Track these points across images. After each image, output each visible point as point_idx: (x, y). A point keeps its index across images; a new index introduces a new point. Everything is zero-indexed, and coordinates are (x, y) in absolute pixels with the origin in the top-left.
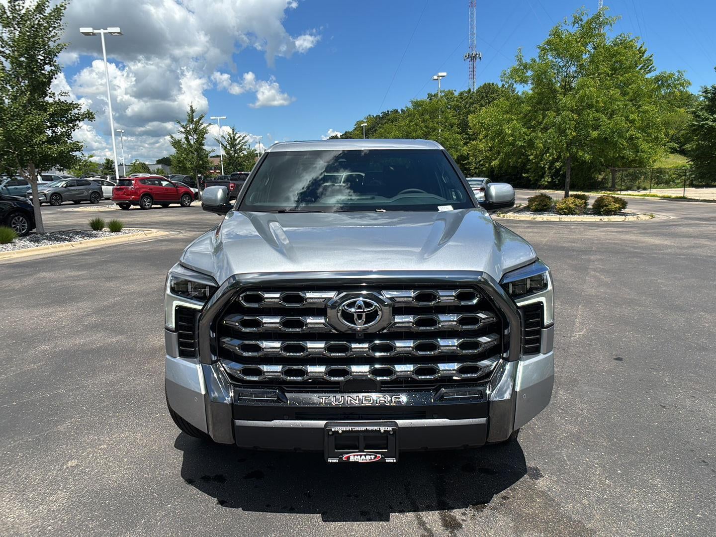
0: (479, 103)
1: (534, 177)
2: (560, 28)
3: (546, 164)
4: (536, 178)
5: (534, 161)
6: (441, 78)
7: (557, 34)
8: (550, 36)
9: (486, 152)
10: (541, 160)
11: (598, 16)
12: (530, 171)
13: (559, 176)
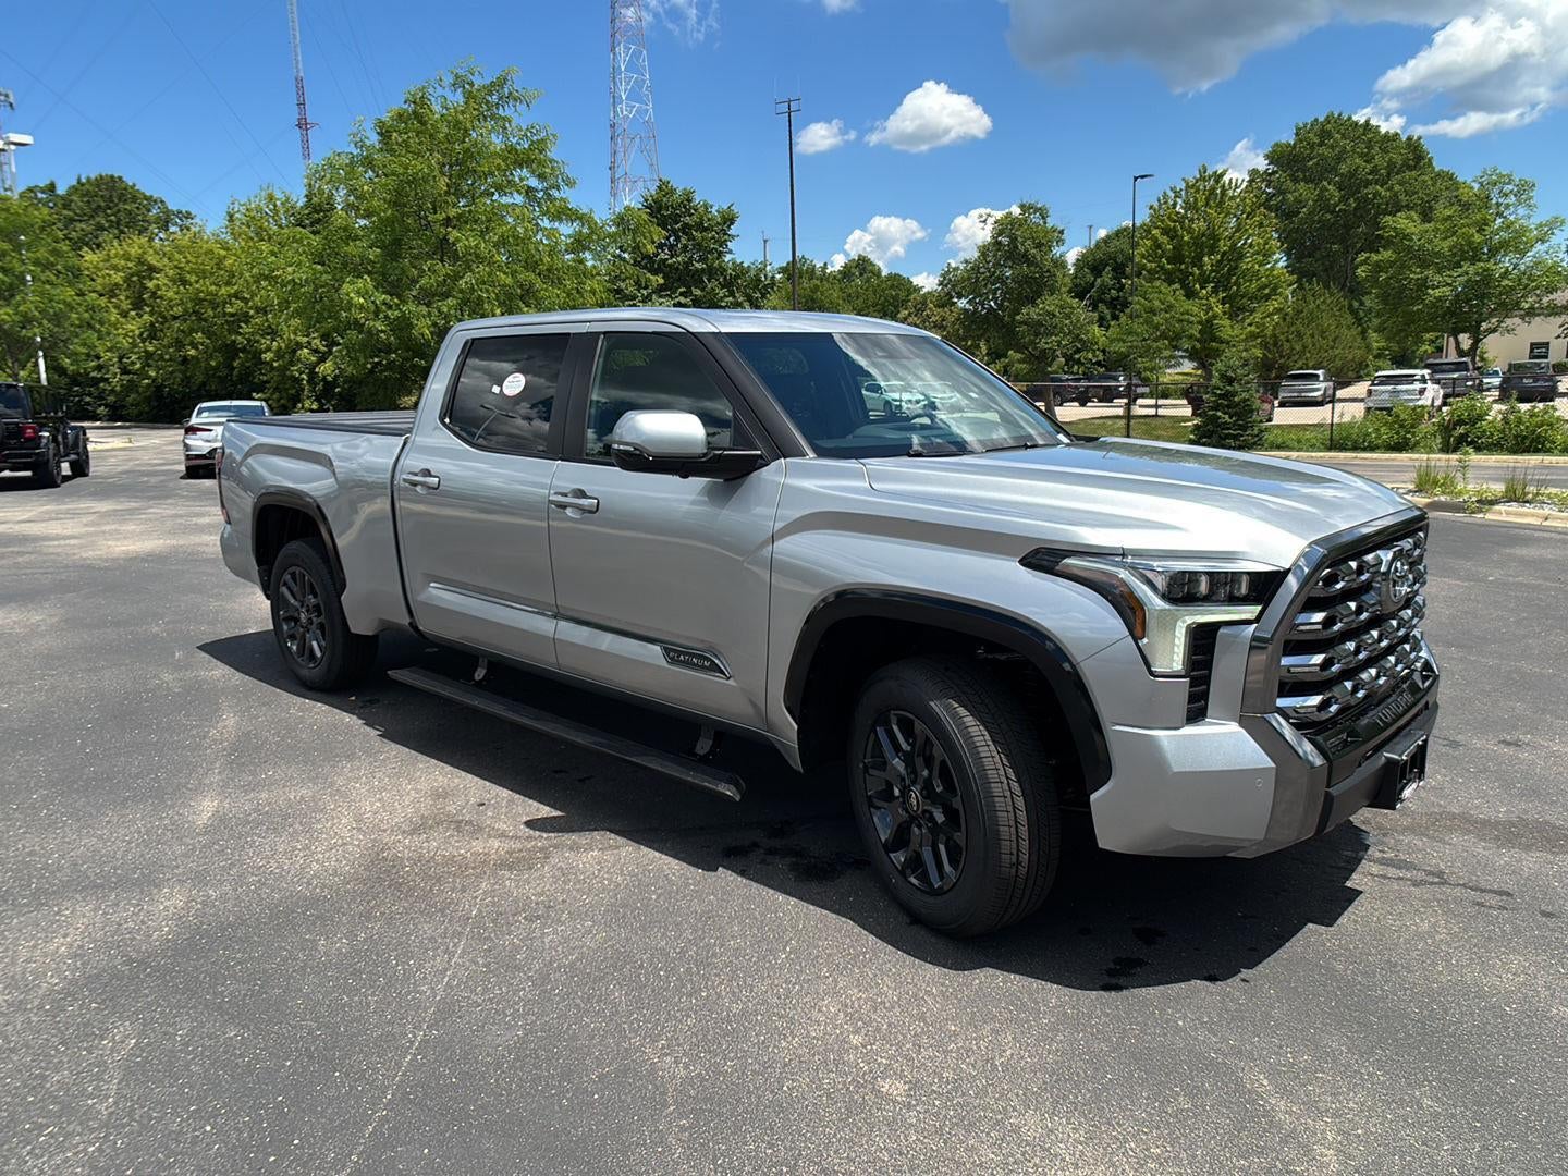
0: (92, 222)
1: (279, 401)
2: (431, 90)
3: (304, 372)
4: (282, 401)
5: (275, 364)
6: (13, 147)
7: (420, 101)
8: (405, 102)
9: (143, 341)
10: (292, 363)
11: (501, 82)
12: (267, 385)
13: (333, 398)
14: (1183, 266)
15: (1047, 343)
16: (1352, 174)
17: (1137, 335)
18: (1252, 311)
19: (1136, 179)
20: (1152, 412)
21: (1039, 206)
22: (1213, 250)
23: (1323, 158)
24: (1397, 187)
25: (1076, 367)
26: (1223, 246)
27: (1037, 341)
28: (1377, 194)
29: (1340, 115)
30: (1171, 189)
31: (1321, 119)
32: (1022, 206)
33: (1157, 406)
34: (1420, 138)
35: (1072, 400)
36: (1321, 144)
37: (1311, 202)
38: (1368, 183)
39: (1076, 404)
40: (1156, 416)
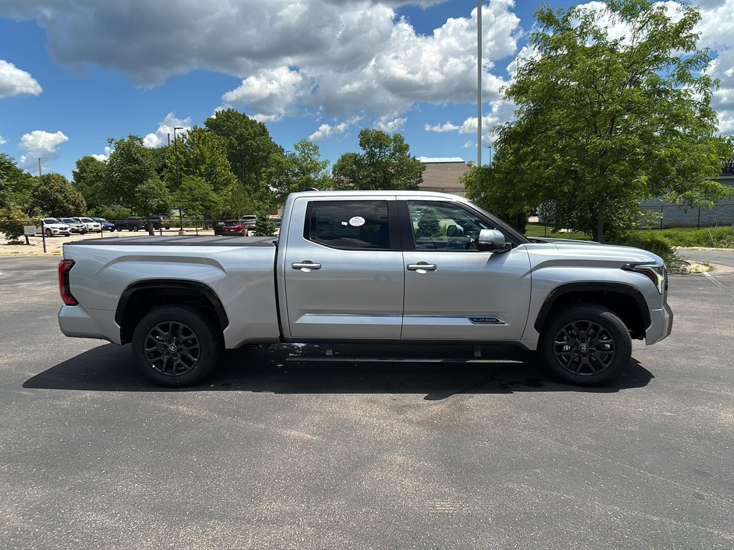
14: (191, 169)
15: (152, 202)
16: (242, 135)
17: (187, 199)
18: (222, 190)
19: (175, 129)
20: (195, 233)
21: (139, 137)
22: (203, 163)
23: (229, 127)
24: (258, 142)
25: (134, 213)
26: (208, 161)
27: (148, 200)
28: (252, 144)
29: (233, 110)
30: (181, 134)
31: (226, 111)
32: (130, 137)
33: (197, 231)
34: (264, 123)
35: (143, 229)
36: (228, 121)
37: (227, 145)
38: (248, 139)
39: (144, 230)
40: (197, 235)
